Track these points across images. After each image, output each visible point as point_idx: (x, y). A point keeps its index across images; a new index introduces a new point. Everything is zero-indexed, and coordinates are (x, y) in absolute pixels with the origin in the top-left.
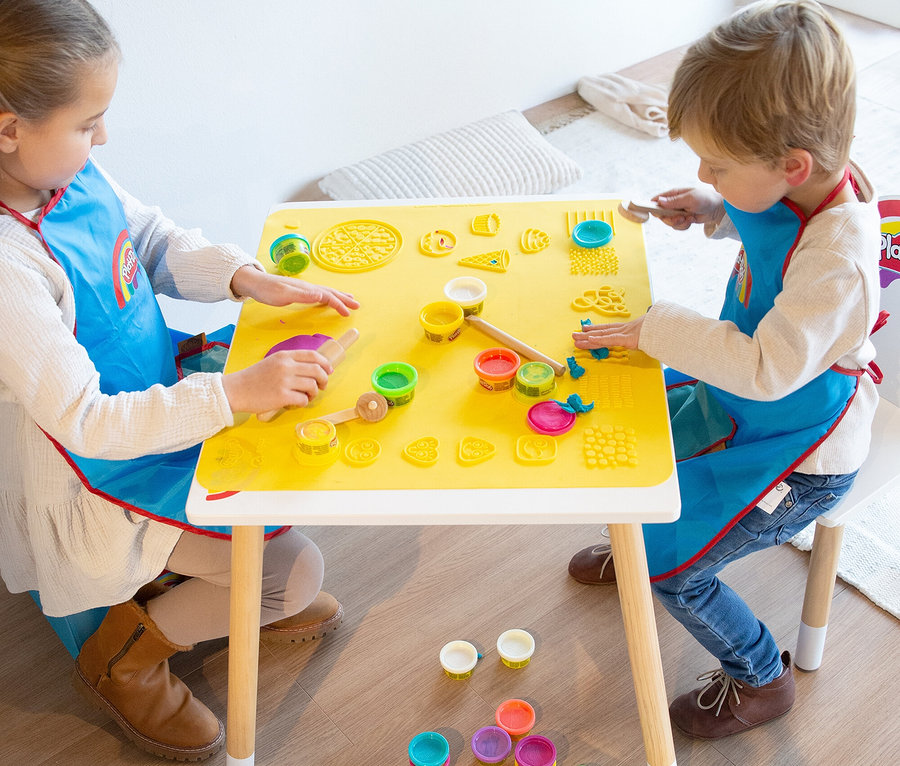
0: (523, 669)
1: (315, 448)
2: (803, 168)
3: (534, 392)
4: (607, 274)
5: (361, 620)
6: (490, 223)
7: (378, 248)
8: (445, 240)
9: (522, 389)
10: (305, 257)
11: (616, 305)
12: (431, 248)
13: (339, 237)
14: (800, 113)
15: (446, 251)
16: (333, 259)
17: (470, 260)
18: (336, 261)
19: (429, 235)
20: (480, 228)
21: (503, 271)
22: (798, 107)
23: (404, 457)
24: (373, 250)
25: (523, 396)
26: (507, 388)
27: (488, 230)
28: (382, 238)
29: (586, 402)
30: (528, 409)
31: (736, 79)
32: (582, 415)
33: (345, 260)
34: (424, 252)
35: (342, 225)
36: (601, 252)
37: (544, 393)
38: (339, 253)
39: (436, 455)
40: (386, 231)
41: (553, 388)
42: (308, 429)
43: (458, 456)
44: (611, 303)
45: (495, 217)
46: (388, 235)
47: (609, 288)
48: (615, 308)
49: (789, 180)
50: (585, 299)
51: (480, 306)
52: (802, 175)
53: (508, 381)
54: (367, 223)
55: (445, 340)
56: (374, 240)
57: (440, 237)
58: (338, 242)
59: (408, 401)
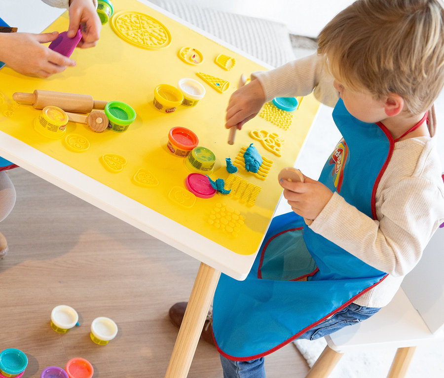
0: (100, 346)
1: (50, 124)
2: (397, 106)
3: (198, 165)
4: (281, 127)
5: (15, 264)
6: (229, 63)
7: (153, 39)
8: (196, 56)
9: (192, 160)
10: (107, 18)
11: (276, 147)
12: (185, 56)
13: (133, 19)
14: (402, 72)
15: (192, 63)
16: (123, 29)
17: (205, 76)
18: (124, 31)
19: (188, 49)
20: (221, 62)
21: (220, 92)
22: (402, 69)
23: (101, 159)
24: (150, 38)
25: (190, 164)
26: (183, 156)
27: (225, 66)
28: (159, 35)
29: (226, 188)
30: (190, 173)
31: (368, 35)
32: (220, 194)
33: (130, 34)
34: (180, 56)
35: (138, 13)
36: (284, 114)
37: (203, 169)
38: (128, 28)
39: (121, 168)
40: (164, 32)
41: (210, 169)
42: (51, 112)
43: (133, 177)
44: (273, 144)
45: (233, 61)
46: (164, 35)
47: (277, 135)
48: (275, 148)
49: (386, 111)
50: (260, 134)
51: (196, 102)
52: (396, 110)
53: (186, 151)
54: (155, 21)
55: (163, 110)
56: (154, 33)
57: (194, 53)
58: (131, 22)
59: (121, 131)
